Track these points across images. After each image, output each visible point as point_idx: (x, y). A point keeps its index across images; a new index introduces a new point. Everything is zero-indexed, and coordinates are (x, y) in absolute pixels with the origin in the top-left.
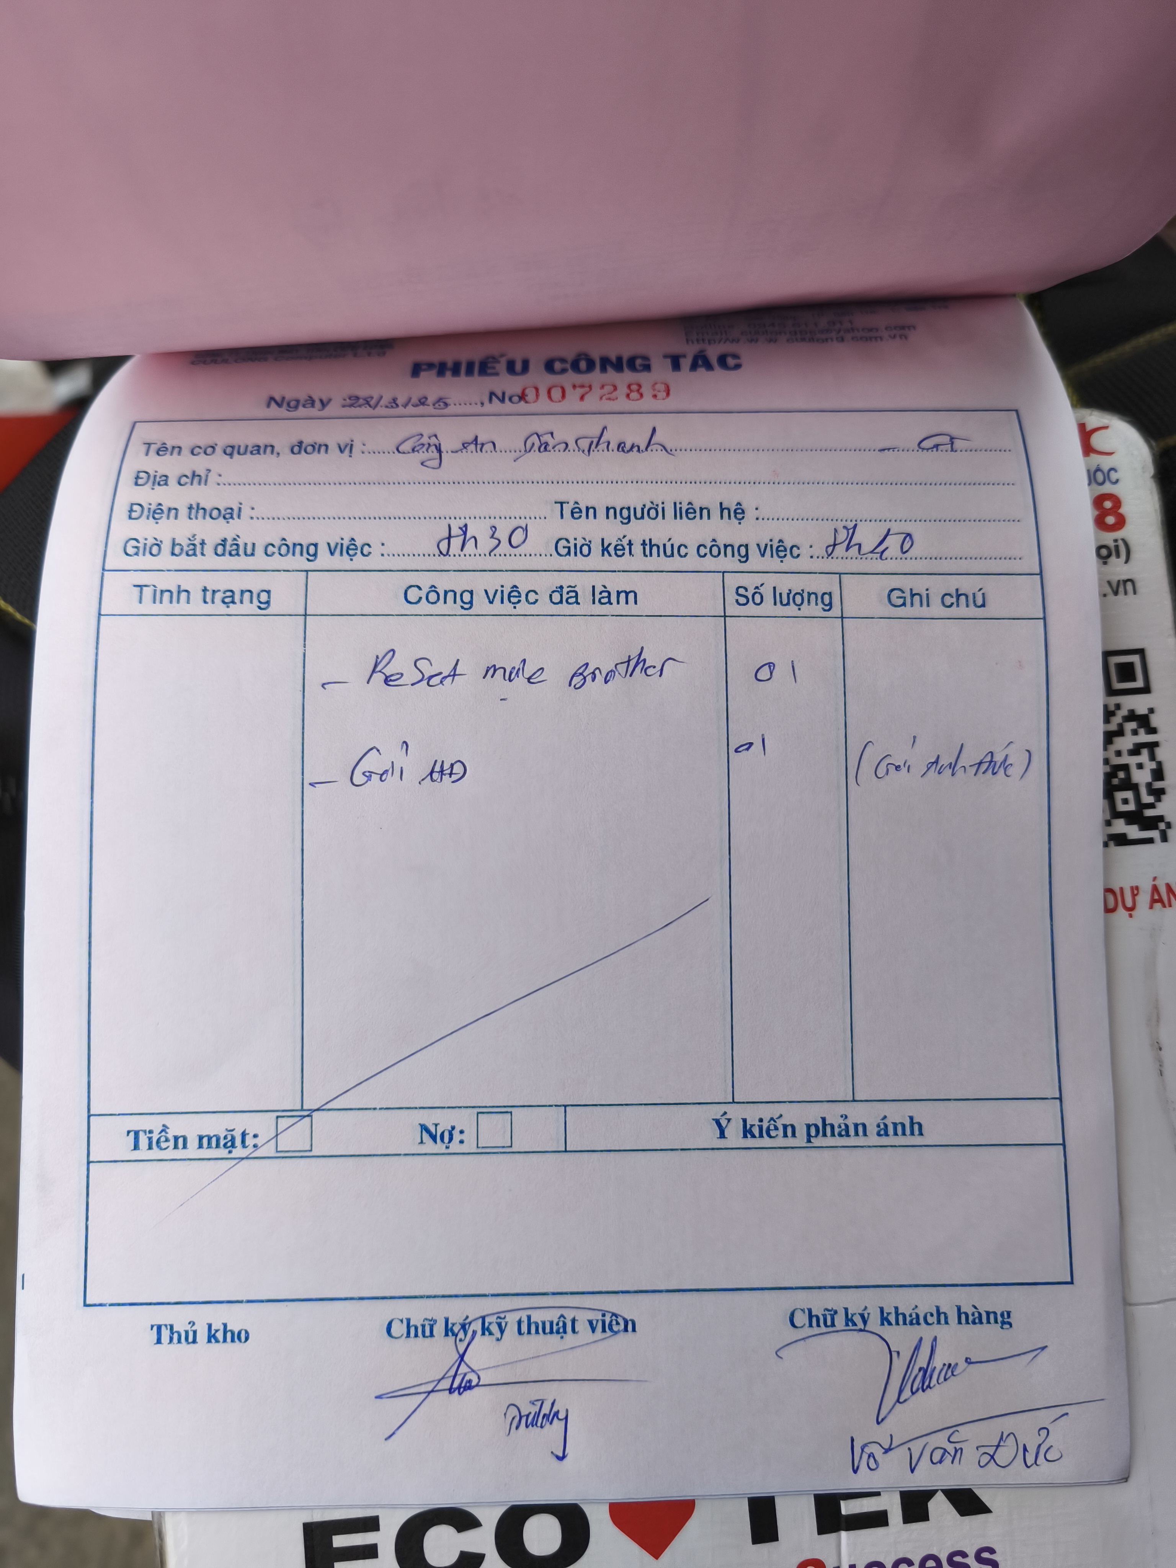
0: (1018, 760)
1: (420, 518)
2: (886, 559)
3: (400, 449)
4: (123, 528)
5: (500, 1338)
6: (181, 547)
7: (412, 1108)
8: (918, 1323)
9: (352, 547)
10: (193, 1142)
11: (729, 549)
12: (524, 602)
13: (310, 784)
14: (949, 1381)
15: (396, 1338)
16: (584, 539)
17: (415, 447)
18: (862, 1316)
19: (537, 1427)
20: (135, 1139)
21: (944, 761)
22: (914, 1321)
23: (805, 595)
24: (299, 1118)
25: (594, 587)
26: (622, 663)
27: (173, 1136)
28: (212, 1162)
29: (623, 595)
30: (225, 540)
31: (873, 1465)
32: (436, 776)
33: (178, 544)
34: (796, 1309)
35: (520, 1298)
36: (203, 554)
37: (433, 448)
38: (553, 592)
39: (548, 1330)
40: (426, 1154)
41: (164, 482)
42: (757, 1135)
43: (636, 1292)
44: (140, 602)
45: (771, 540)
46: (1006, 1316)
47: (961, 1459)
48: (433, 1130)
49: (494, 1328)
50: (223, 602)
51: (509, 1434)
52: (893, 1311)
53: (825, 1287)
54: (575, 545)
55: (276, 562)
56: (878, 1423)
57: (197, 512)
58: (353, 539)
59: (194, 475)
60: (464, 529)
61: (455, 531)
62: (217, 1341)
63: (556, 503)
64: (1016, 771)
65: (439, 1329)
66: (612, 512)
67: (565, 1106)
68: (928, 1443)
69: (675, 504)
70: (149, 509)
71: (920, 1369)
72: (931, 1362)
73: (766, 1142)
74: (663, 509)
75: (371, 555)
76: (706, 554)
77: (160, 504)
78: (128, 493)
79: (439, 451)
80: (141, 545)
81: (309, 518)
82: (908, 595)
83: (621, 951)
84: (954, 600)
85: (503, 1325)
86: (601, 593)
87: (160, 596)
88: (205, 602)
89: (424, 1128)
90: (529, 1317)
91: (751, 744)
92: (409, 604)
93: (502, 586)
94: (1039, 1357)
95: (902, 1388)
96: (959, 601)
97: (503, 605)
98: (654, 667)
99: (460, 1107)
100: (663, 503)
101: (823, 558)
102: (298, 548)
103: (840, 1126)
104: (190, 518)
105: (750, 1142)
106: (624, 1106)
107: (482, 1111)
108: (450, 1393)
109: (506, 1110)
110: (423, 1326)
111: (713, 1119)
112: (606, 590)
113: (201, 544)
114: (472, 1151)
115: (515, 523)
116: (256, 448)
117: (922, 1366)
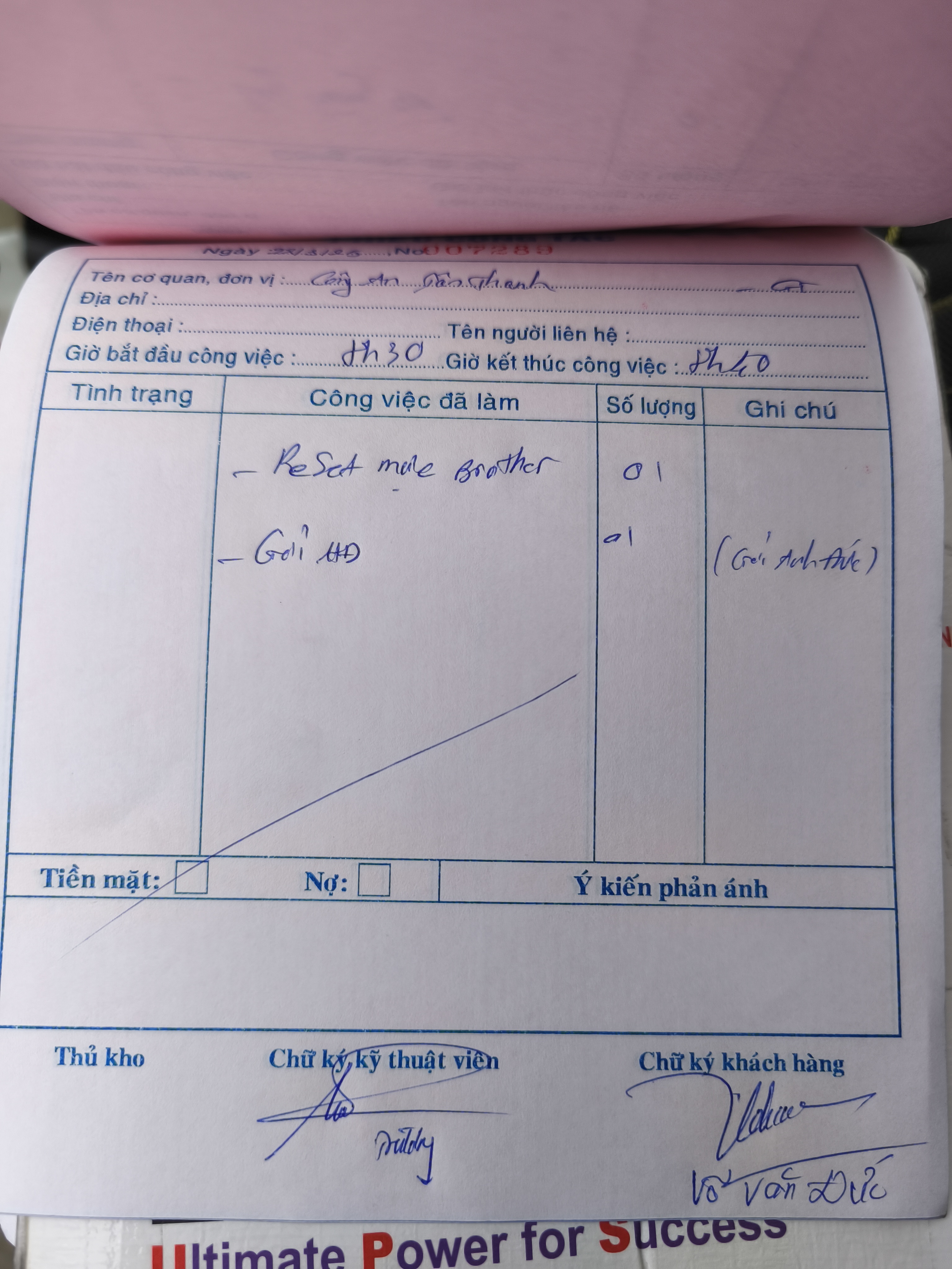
0: (864, 556)
1: (328, 335)
2: (745, 376)
3: (314, 282)
4: (67, 337)
5: (373, 1071)
6: (116, 353)
7: (300, 858)
8: (758, 1069)
9: (267, 357)
10: (100, 882)
11: (602, 365)
12: (417, 406)
13: (219, 561)
14: (784, 1122)
15: (278, 1067)
16: (473, 355)
17: (328, 281)
18: (707, 1061)
19: (405, 1152)
20: (48, 877)
21: (796, 555)
22: (754, 1067)
23: (671, 405)
24: (197, 863)
25: (480, 395)
26: (503, 461)
27: (82, 875)
28: (116, 900)
29: (506, 403)
30: (155, 349)
31: (712, 1198)
32: (332, 556)
33: (114, 351)
34: (647, 1053)
35: (393, 1034)
36: (135, 359)
37: (344, 282)
38: (444, 398)
39: (417, 1064)
40: (311, 900)
41: (106, 301)
42: (615, 892)
43: (499, 1032)
44: (77, 399)
45: (640, 359)
46: (839, 1065)
47: (794, 1194)
48: (318, 877)
49: (368, 1061)
50: (150, 400)
51: (379, 1158)
52: (735, 1057)
53: (673, 1034)
54: (465, 360)
55: (199, 367)
56: (718, 1159)
57: (133, 325)
58: (268, 350)
59: (133, 296)
60: (367, 345)
61: (359, 345)
62: (115, 1064)
63: (449, 325)
64: (862, 566)
65: (318, 1060)
66: (498, 333)
67: (440, 860)
68: (763, 1178)
69: (555, 328)
70: (91, 322)
71: (759, 1111)
72: (769, 1105)
73: (623, 899)
74: (544, 332)
75: (283, 364)
76: (581, 369)
77: (101, 318)
78: (74, 309)
79: (348, 283)
80: (82, 351)
81: (230, 333)
82: (764, 406)
83: (494, 721)
84: (807, 412)
85: (377, 1058)
86: (486, 400)
87: (95, 394)
88: (134, 399)
89: (310, 876)
90: (401, 1052)
91: (619, 536)
92: (314, 406)
93: (398, 392)
94: (868, 1103)
95: (741, 1128)
96: (812, 413)
97: (398, 408)
98: (533, 465)
99: (344, 858)
100: (544, 327)
101: (687, 374)
102: (219, 356)
103: (691, 887)
104: (126, 330)
105: (608, 899)
106: (493, 862)
107: (364, 862)
108: (326, 1119)
109: (385, 862)
110: (304, 1057)
111: (575, 877)
112: (490, 397)
113: (134, 351)
114: (353, 899)
115: (411, 341)
116: (189, 278)
117: (760, 1108)
